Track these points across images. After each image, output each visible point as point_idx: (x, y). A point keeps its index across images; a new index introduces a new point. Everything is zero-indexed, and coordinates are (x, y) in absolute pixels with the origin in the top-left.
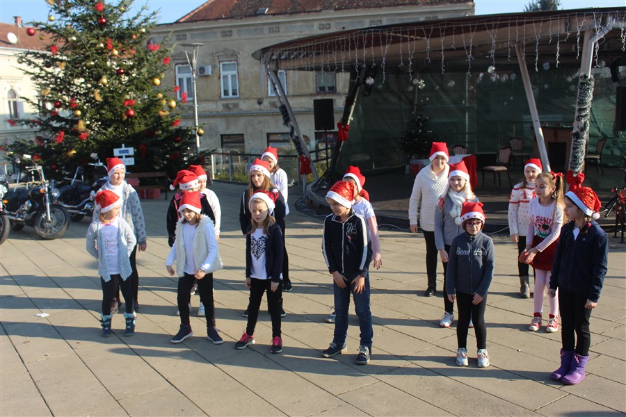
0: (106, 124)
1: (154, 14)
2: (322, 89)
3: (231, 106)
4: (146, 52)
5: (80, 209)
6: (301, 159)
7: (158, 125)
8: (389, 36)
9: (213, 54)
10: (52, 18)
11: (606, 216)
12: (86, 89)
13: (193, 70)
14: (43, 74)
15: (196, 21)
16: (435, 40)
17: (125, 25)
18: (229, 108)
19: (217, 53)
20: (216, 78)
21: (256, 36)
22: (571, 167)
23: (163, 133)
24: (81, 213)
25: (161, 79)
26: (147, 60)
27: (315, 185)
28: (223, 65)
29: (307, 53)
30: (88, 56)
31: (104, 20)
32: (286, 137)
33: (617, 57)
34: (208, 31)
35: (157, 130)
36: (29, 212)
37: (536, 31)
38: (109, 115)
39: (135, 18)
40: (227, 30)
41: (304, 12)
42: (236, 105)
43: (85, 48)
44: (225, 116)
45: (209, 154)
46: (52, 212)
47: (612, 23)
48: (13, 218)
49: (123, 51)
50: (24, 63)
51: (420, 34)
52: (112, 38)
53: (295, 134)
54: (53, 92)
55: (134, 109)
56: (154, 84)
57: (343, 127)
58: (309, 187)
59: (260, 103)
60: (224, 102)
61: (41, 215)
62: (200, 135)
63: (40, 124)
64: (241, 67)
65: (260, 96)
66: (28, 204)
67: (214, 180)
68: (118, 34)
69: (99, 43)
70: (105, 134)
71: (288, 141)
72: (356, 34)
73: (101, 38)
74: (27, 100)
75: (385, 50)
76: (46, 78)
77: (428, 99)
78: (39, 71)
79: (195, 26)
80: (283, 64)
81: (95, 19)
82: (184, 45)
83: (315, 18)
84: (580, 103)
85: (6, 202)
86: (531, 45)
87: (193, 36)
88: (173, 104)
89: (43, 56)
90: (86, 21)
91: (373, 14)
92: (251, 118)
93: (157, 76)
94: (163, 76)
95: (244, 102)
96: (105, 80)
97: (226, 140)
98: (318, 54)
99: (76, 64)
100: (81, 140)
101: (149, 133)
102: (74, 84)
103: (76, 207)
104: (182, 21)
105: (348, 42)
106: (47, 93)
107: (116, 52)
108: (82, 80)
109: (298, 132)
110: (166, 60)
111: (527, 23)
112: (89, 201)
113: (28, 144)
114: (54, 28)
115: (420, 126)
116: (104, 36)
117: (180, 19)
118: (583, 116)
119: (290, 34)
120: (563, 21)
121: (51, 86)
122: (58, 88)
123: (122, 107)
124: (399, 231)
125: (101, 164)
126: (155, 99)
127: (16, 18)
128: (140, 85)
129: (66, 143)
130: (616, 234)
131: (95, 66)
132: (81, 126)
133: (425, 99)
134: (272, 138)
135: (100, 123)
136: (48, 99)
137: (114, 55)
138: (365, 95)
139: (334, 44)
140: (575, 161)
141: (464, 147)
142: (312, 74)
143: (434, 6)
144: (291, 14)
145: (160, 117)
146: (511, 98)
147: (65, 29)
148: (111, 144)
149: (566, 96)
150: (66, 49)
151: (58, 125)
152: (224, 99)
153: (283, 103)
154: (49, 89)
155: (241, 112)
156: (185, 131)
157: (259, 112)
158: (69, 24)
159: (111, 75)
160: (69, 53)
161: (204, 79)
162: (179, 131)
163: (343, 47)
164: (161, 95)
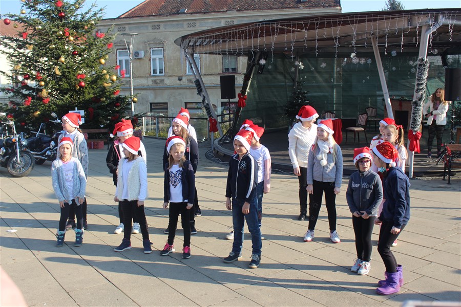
0: (63, 92)
1: (101, 10)
2: (227, 69)
3: (158, 82)
4: (95, 39)
5: (42, 155)
6: (210, 121)
7: (102, 94)
8: (277, 28)
9: (145, 42)
10: (24, 12)
11: (437, 165)
12: (49, 66)
13: (130, 53)
14: (16, 53)
15: (133, 17)
16: (312, 32)
17: (79, 18)
18: (157, 83)
19: (148, 41)
20: (147, 60)
21: (178, 30)
22: (412, 128)
23: (106, 100)
24: (44, 158)
25: (105, 59)
26: (96, 45)
27: (220, 140)
28: (153, 50)
29: (216, 41)
30: (51, 41)
31: (63, 14)
32: (199, 106)
33: (446, 48)
34: (142, 25)
35: (102, 98)
36: (4, 156)
37: (387, 26)
38: (66, 86)
39: (87, 13)
40: (156, 24)
41: (215, 12)
42: (162, 81)
43: (49, 35)
44: (153, 89)
45: (141, 117)
46: (21, 156)
47: (442, 20)
49: (77, 38)
50: (1, 45)
51: (300, 27)
52: (69, 27)
53: (206, 101)
54: (23, 67)
55: (85, 81)
56: (101, 64)
57: (242, 97)
58: (216, 142)
59: (180, 80)
60: (153, 78)
61: (13, 159)
62: (134, 102)
63: (13, 92)
64: (166, 53)
65: (180, 75)
66: (3, 150)
67: (144, 136)
68: (73, 25)
69: (59, 31)
70: (63, 100)
71: (201, 109)
72: (253, 26)
73: (60, 27)
74: (4, 73)
75: (274, 39)
76: (18, 57)
77: (306, 77)
78: (13, 52)
79: (132, 21)
80: (198, 49)
81: (56, 13)
82: (123, 34)
83: (222, 17)
84: (418, 80)
86: (382, 37)
87: (130, 29)
88: (115, 78)
89: (17, 40)
90: (49, 14)
91: (266, 14)
92: (173, 91)
93: (103, 57)
94: (107, 57)
95: (168, 79)
96: (63, 59)
97: (154, 106)
98: (224, 41)
99: (41, 46)
100: (44, 104)
101: (96, 99)
102: (39, 62)
103: (39, 153)
104: (122, 17)
105: (246, 32)
106: (18, 68)
107: (72, 38)
108: (46, 59)
109: (208, 100)
110: (110, 45)
111: (380, 19)
112: (50, 149)
113: (4, 107)
114: (25, 19)
115: (299, 97)
116: (63, 26)
117: (120, 16)
118: (420, 89)
119: (203, 28)
120: (406, 18)
121: (22, 63)
122: (27, 65)
123: (76, 80)
124: (283, 174)
125: (59, 121)
126: (101, 74)
128: (90, 64)
129: (32, 106)
130: (444, 178)
131: (56, 49)
132: (44, 93)
133: (303, 78)
134: (188, 106)
135: (59, 92)
136: (20, 72)
137: (71, 41)
138: (259, 73)
139: (236, 33)
140: (414, 123)
141: (332, 113)
142: (219, 57)
143: (311, 9)
144: (205, 13)
145: (104, 87)
146: (368, 77)
147: (33, 20)
148: (67, 107)
149: (409, 77)
150: (34, 35)
151: (27, 92)
152: (153, 76)
153: (197, 78)
154: (20, 65)
155: (166, 86)
156: (123, 98)
157: (179, 86)
158: (37, 16)
159: (68, 55)
160: (37, 38)
161: (138, 61)
162: (119, 98)
163: (242, 36)
164: (105, 72)
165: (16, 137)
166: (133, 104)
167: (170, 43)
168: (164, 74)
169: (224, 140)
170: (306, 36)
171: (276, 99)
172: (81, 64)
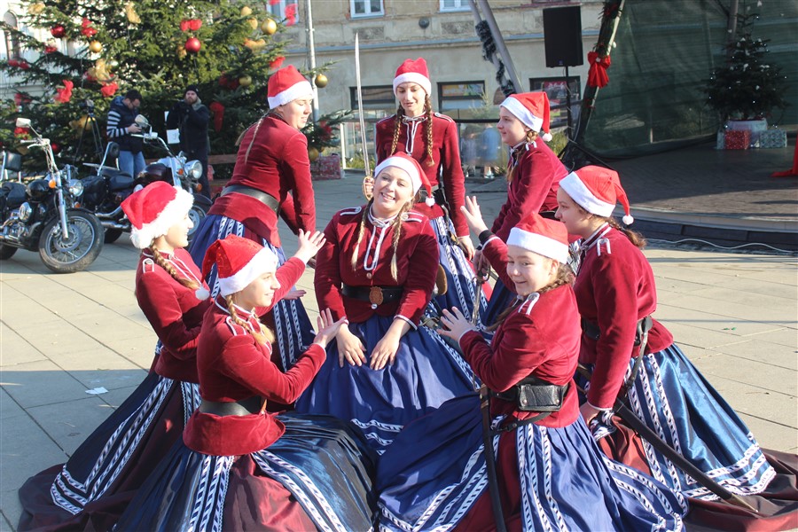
0: (147, 67)
3: (369, 33)
5: (115, 219)
7: (244, 67)
12: (111, 3)
18: (366, 37)
23: (253, 82)
24: (119, 226)
32: (474, 90)
35: (242, 76)
36: (28, 223)
38: (153, 50)
42: (379, 31)
45: (338, 121)
46: (71, 222)
53: (507, 76)
54: (50, 7)
55: (200, 36)
57: (598, 60)
59: (424, 26)
60: (356, 26)
61: (51, 228)
62: (319, 85)
63: (26, 70)
65: (424, 13)
66: (25, 210)
67: (346, 171)
70: (148, 86)
71: (478, 97)
77: (760, 3)
88: (272, 26)
95: (394, 24)
100: (104, 96)
101: (229, 82)
103: (107, 215)
106: (39, 9)
109: (512, 73)
113: (5, 106)
115: (744, 55)
123: (177, 34)
124: (716, 251)
125: (154, 135)
126: (236, 17)
129: (75, 104)
132: (102, 70)
133: (754, 5)
134: (447, 91)
135: (134, 66)
136: (42, 21)
145: (248, 51)
148: (159, 103)
151: (59, 70)
152: (357, 20)
153: (483, 19)
154: (41, 4)
155: (389, 43)
157: (420, 42)
164: (247, 11)
165: (56, 176)
171: (681, 65)
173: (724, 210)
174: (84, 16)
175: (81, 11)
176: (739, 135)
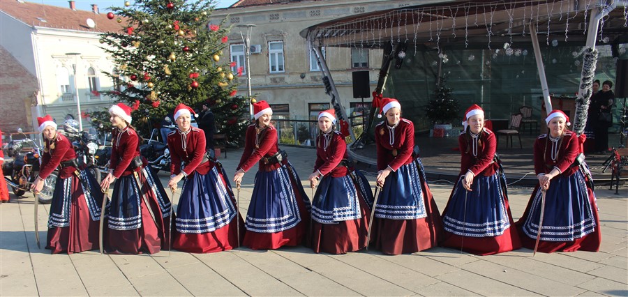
0: (174, 94)
2: (357, 65)
3: (278, 80)
4: (207, 32)
6: (342, 123)
7: (218, 95)
8: (420, 15)
9: (262, 35)
10: (128, 4)
11: (603, 172)
12: (157, 65)
13: (247, 48)
14: (121, 51)
15: (247, 6)
16: (460, 19)
17: (190, 8)
18: (276, 82)
19: (266, 33)
20: (265, 56)
21: (300, 19)
22: (575, 129)
23: (222, 102)
25: (220, 55)
26: (209, 39)
27: (352, 146)
28: (271, 44)
29: (349, 31)
30: (159, 36)
31: (172, 5)
33: (617, 36)
34: (259, 14)
35: (217, 99)
37: (549, 10)
38: (177, 87)
39: (198, 3)
40: (274, 13)
42: (282, 79)
43: (156, 29)
44: (273, 89)
47: (616, 3)
48: (103, 171)
49: (187, 32)
50: (105, 43)
51: (447, 13)
52: (178, 20)
53: (336, 101)
54: (129, 67)
55: (198, 81)
56: (215, 61)
57: (377, 95)
59: (303, 77)
60: (272, 77)
62: (252, 103)
63: (119, 95)
64: (286, 46)
65: (303, 72)
68: (183, 17)
69: (168, 25)
70: (174, 103)
72: (392, 13)
73: (169, 20)
74: (108, 74)
75: (417, 28)
76: (123, 55)
78: (118, 50)
79: (246, 10)
80: (327, 42)
81: (164, 4)
82: (239, 26)
83: (351, 3)
84: (584, 73)
85: (97, 157)
86: (543, 23)
87: (245, 20)
88: (231, 76)
90: (156, 5)
92: (295, 90)
93: (217, 53)
94: (221, 53)
95: (289, 76)
96: (173, 56)
98: (358, 32)
99: (149, 43)
100: (153, 107)
102: (146, 60)
104: (235, 6)
105: (384, 21)
106: (125, 68)
107: (182, 33)
108: (153, 57)
109: (339, 100)
110: (224, 39)
111: (541, 3)
112: (163, 157)
114: (130, 12)
115: (442, 95)
116: (172, 18)
117: (232, 5)
118: (587, 85)
119: (329, 17)
121: (128, 62)
122: (133, 64)
123: (187, 79)
126: (215, 72)
127: (93, 5)
128: (203, 61)
129: (141, 111)
131: (165, 45)
132: (153, 96)
134: (312, 107)
135: (168, 94)
136: (126, 73)
137: (180, 35)
138: (397, 68)
139: (372, 22)
140: (578, 124)
142: (348, 50)
145: (220, 87)
146: (523, 72)
147: (139, 13)
149: (571, 71)
150: (140, 30)
151: (133, 95)
152: (272, 74)
153: (326, 75)
154: (126, 65)
155: (286, 85)
156: (241, 100)
157: (300, 84)
158: (142, 8)
159: (179, 53)
160: (143, 33)
161: (254, 57)
162: (236, 99)
163: (380, 25)
164: (220, 69)
166: (251, 106)
167: (290, 35)
168: (284, 71)
169: (358, 145)
170: (454, 24)
171: (415, 99)
172: (193, 61)
173: (429, 165)
174: (146, 71)
175: (145, 69)
176: (439, 131)
